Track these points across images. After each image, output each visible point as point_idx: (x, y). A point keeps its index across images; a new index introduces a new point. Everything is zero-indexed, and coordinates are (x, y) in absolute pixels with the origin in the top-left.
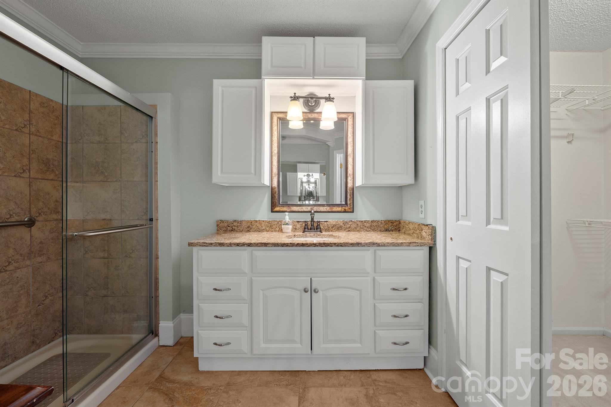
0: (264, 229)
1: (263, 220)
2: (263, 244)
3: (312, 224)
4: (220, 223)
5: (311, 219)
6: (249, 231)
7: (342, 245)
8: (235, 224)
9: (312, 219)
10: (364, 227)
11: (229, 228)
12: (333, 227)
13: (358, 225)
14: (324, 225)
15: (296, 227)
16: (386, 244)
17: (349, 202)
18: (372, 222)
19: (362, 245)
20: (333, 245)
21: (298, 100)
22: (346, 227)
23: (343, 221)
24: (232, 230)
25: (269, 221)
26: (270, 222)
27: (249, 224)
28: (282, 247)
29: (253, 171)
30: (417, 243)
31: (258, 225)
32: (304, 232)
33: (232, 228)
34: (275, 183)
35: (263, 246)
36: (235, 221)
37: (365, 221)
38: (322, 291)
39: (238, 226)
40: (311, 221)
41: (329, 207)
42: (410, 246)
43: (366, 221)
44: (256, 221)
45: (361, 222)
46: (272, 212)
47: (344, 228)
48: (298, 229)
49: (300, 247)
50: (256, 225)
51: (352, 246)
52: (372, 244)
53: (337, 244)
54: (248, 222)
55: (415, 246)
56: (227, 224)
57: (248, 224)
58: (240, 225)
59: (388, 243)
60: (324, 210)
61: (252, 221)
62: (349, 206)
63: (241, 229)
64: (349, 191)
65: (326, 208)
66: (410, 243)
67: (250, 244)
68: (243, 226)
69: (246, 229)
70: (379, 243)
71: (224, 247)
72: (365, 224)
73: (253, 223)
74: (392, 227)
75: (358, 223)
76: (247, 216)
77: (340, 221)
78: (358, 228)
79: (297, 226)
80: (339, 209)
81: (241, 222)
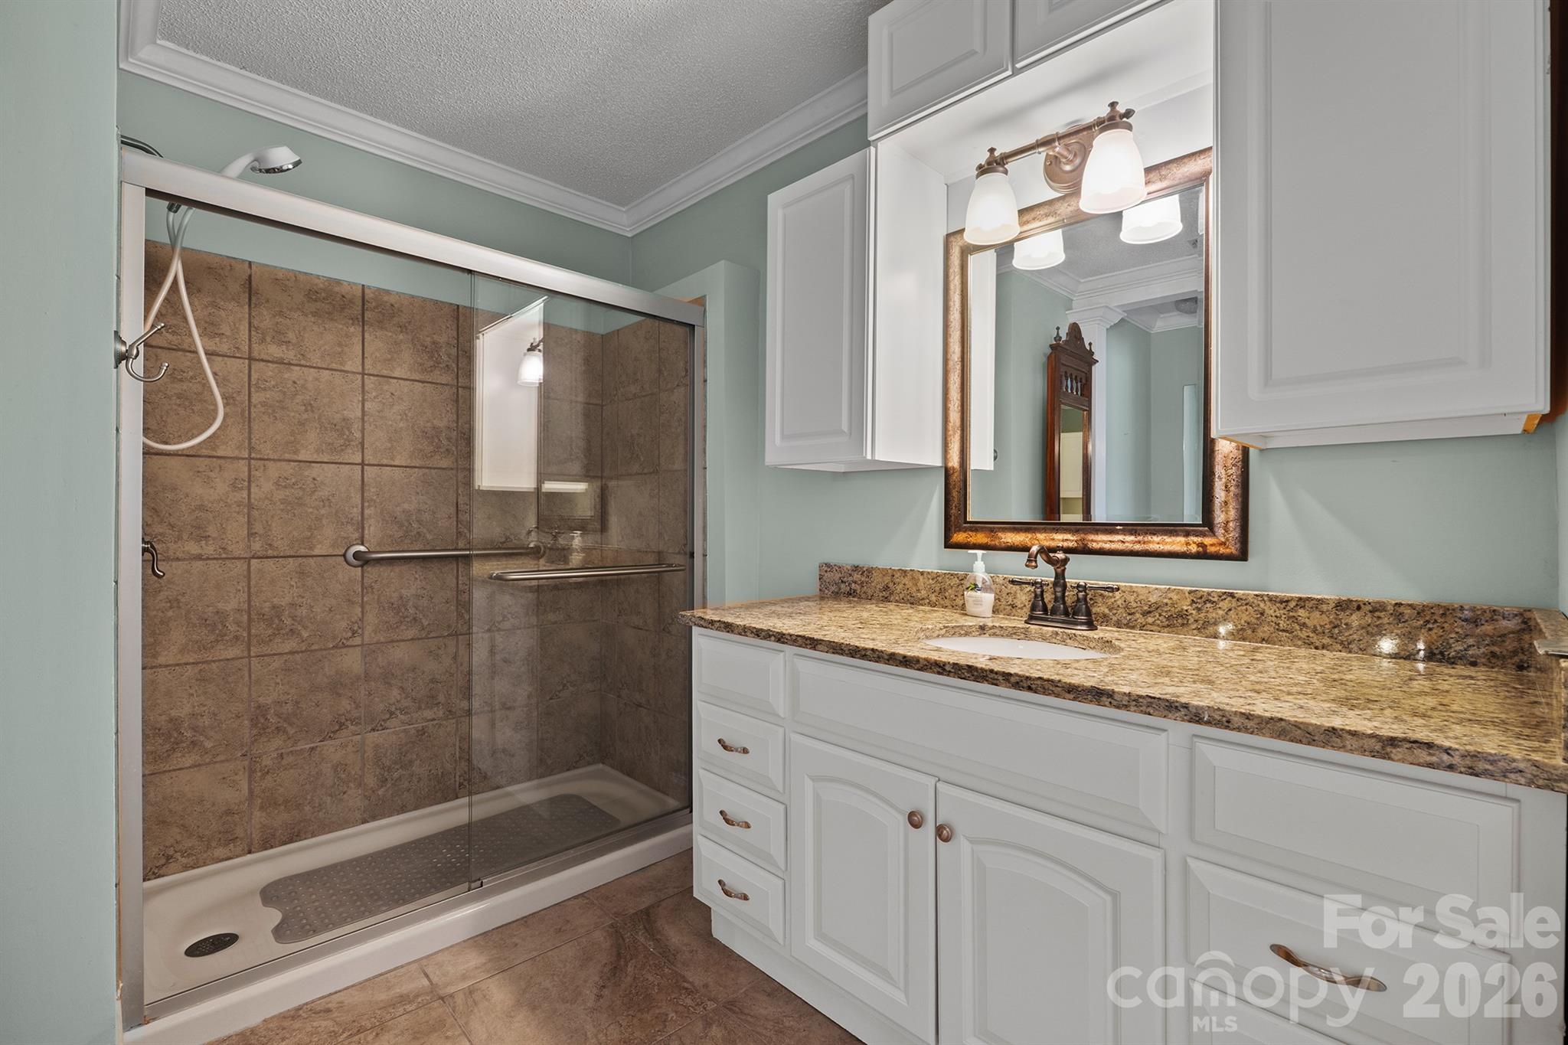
0: (923, 599)
1: (921, 570)
2: (808, 642)
3: (1059, 594)
4: (826, 571)
5: (1054, 575)
6: (886, 599)
7: (1033, 686)
8: (857, 576)
9: (1060, 577)
10: (1298, 627)
11: (843, 586)
12: (1150, 612)
13: (1262, 614)
14: (1113, 600)
15: (1015, 601)
16: (1236, 720)
17: (1219, 517)
18: (1342, 605)
19: (1114, 703)
20: (1000, 678)
21: (1001, 169)
22: (1206, 617)
23: (1190, 592)
24: (851, 594)
25: (938, 575)
26: (940, 579)
27: (887, 579)
28: (853, 657)
29: (845, 427)
30: (1447, 751)
31: (909, 584)
32: (1031, 618)
33: (851, 589)
34: (955, 454)
35: (808, 647)
36: (856, 568)
37: (1300, 599)
38: (973, 841)
39: (862, 583)
40: (1055, 584)
41: (1132, 534)
42: (1387, 757)
43: (1309, 599)
44: (905, 571)
45: (1281, 602)
46: (948, 545)
47: (1196, 621)
48: (1022, 608)
49: (897, 666)
50: (904, 584)
51: (1072, 696)
52: (1163, 704)
53: (1013, 679)
54: (884, 572)
55: (1430, 765)
56: (840, 575)
57: (885, 578)
58: (867, 580)
59: (1248, 717)
60: (1114, 546)
61: (894, 570)
62: (1220, 531)
63: (870, 593)
64: (1219, 470)
65: (1120, 537)
66: (1393, 741)
67: (782, 637)
68: (873, 584)
69: (881, 594)
70: (1197, 707)
71: (732, 635)
72: (1301, 612)
73: (896, 576)
74: (1471, 641)
75: (1262, 605)
76: (885, 558)
77: (1179, 592)
78: (1265, 630)
79: (1018, 595)
80: (1176, 543)
81: (870, 570)
